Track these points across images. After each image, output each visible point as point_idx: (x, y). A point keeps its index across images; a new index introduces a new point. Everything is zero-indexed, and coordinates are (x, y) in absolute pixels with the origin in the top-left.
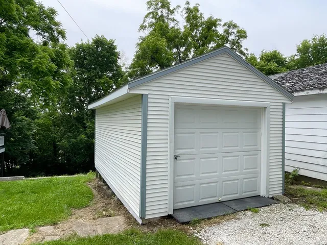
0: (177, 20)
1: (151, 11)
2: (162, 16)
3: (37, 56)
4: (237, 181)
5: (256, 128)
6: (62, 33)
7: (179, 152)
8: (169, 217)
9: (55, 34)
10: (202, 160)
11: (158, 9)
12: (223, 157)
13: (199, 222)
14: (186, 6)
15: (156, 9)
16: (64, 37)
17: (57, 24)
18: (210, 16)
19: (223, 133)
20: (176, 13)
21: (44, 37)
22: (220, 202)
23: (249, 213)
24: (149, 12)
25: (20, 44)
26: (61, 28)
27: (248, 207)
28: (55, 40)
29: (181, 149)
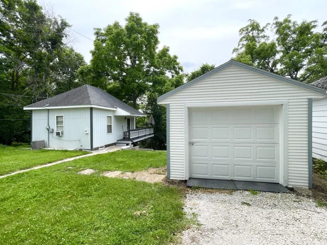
0: (268, 35)
1: (243, 36)
2: (253, 37)
3: (166, 84)
4: (250, 167)
5: (273, 123)
6: (181, 69)
7: (194, 140)
8: (186, 181)
9: (177, 70)
10: (214, 147)
11: (249, 32)
12: (235, 146)
13: (198, 188)
14: (275, 21)
15: (247, 33)
16: (182, 70)
17: (177, 64)
18: (302, 21)
19: (234, 127)
20: (265, 30)
21: (172, 73)
22: (232, 181)
23: (247, 193)
24: (241, 37)
25: (158, 79)
26: (180, 65)
27: (249, 188)
28: (177, 73)
29: (196, 138)
